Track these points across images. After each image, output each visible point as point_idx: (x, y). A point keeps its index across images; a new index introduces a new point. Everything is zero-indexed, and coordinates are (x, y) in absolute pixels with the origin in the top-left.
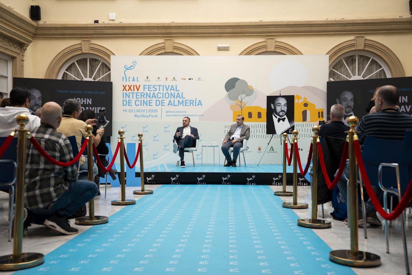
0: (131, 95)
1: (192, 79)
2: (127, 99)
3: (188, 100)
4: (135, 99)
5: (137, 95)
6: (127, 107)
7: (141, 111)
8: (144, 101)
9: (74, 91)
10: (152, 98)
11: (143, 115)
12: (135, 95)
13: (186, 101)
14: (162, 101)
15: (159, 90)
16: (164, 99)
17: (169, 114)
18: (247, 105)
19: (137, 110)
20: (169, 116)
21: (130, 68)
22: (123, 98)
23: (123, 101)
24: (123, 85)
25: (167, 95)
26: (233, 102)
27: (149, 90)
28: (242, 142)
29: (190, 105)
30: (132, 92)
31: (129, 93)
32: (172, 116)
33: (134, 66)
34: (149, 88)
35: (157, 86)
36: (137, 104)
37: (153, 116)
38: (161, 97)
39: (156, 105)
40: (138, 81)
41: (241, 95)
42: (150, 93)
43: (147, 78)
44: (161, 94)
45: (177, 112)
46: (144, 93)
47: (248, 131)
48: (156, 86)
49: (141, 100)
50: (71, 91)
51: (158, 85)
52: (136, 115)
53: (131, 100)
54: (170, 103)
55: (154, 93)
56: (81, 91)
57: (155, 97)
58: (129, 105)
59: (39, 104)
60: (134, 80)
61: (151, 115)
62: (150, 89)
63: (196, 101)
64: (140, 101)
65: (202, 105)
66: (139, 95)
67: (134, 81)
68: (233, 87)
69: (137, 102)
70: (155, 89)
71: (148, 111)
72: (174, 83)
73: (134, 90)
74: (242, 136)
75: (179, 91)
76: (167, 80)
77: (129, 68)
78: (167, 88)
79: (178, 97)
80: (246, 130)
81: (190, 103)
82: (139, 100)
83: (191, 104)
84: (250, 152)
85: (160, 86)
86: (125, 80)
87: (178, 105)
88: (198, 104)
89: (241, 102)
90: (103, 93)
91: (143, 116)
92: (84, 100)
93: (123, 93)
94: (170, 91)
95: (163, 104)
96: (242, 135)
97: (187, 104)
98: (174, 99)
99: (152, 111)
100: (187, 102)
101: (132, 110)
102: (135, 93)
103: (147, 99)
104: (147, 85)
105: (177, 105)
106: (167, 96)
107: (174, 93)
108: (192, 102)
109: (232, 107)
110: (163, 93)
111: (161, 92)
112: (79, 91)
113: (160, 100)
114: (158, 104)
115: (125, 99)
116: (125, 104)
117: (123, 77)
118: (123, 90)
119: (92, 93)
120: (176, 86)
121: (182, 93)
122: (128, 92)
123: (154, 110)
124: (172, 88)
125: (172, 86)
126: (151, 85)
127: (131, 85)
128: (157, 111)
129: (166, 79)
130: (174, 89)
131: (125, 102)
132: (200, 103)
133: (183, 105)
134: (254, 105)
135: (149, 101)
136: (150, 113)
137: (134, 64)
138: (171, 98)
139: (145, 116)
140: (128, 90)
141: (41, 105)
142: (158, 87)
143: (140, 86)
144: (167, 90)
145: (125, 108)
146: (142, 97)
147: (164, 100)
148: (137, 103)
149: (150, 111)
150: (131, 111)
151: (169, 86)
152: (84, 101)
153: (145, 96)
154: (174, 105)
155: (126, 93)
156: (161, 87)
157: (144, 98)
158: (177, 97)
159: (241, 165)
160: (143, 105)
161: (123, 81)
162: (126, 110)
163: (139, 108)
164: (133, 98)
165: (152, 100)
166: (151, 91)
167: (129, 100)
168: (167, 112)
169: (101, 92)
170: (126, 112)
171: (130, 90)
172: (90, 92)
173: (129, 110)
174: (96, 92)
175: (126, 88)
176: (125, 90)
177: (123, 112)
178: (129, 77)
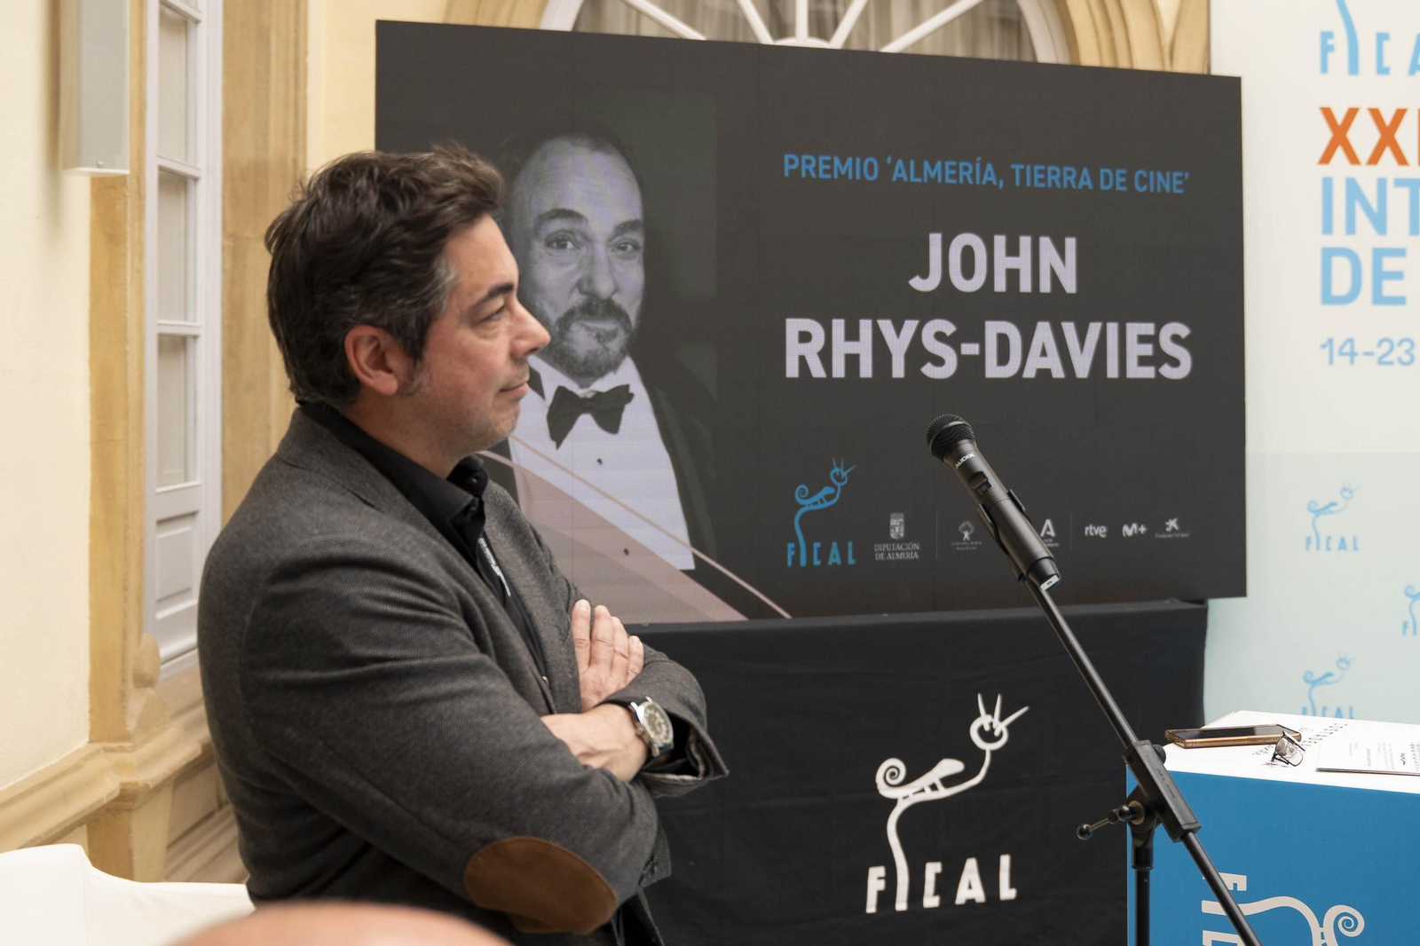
0: (1398, 200)
2: (1365, 240)
6: (1364, 321)
9: (926, 165)
22: (1328, 228)
23: (1328, 254)
24: (1327, 113)
30: (1404, 172)
31: (1382, 184)
50: (900, 163)
53: (1400, 252)
56: (989, 167)
58: (1379, 298)
59: (617, 299)
86: (1339, 58)
90: (1170, 182)
92: (1013, 250)
93: (1327, 184)
101: (1407, 345)
112: (974, 163)
115: (1339, 239)
116: (1341, 285)
117: (1326, 36)
118: (1326, 158)
119: (1077, 180)
122: (1367, 177)
131: (1341, 267)
140: (1374, 159)
141: (638, 303)
145: (1341, 323)
150: (1399, 352)
152: (1013, 263)
155: (1353, 189)
161: (1324, 69)
162: (1351, 341)
164: (1415, 229)
167: (1379, 254)
169: (1152, 173)
170: (1352, 362)
171: (1388, 154)
172: (1065, 173)
173: (1380, 344)
174: (1108, 171)
175: (1353, 135)
176: (1340, 153)
177: (1331, 362)
178: (1382, 38)
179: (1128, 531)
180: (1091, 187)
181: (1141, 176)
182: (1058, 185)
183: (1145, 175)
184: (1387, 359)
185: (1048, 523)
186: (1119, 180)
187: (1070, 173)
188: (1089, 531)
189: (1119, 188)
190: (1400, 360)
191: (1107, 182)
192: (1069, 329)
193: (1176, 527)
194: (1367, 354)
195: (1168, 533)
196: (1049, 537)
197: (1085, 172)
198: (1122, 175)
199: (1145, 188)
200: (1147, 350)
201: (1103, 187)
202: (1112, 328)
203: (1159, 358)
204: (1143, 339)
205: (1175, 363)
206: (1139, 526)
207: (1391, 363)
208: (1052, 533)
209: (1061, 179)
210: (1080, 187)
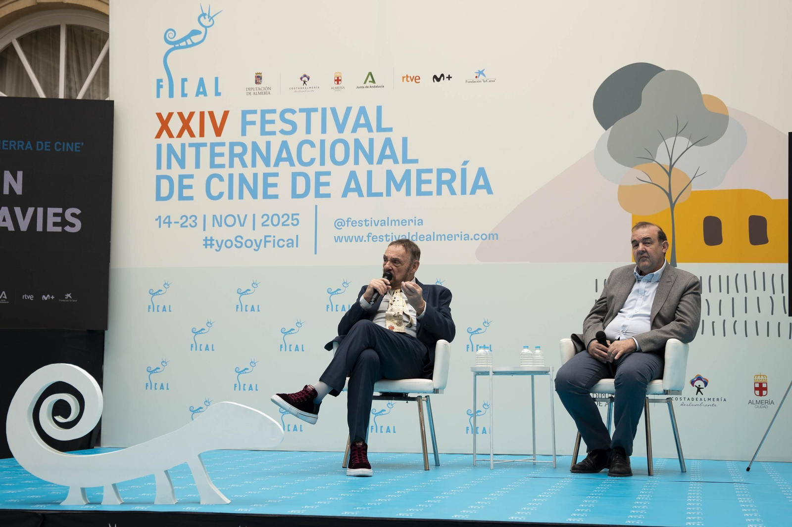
0: (190, 153)
1: (449, 77)
2: (175, 172)
3: (430, 171)
4: (206, 170)
5: (213, 155)
6: (174, 208)
7: (230, 221)
8: (242, 177)
10: (276, 164)
11: (239, 239)
12: (205, 152)
13: (419, 172)
14: (318, 174)
15: (308, 131)
16: (329, 166)
17: (347, 231)
18: (695, 187)
19: (214, 216)
20: (349, 239)
21: (189, 42)
22: (159, 167)
23: (159, 178)
24: (159, 115)
25: (340, 148)
26: (632, 175)
27: (263, 132)
28: (659, 352)
29: (439, 193)
30: (193, 140)
31: (183, 146)
32: (359, 239)
33: (203, 30)
34: (264, 122)
35: (298, 113)
36: (215, 193)
37: (281, 243)
38: (313, 161)
39: (295, 195)
40: (217, 94)
41: (670, 141)
42: (268, 144)
43: (258, 78)
44: (313, 145)
45: (383, 223)
46: (244, 146)
47: (689, 298)
48: (293, 112)
49: (231, 176)
51: (301, 110)
52: (212, 240)
53: (191, 177)
54: (352, 186)
55: (284, 145)
57: (289, 159)
58: (181, 198)
60: (201, 90)
61: (271, 239)
62: (269, 128)
63: (464, 171)
64: (226, 178)
65: (490, 192)
66: (222, 155)
67: (201, 93)
68: (633, 104)
69: (215, 181)
70: (288, 128)
71: (259, 221)
72: (370, 99)
73: (202, 134)
74: (658, 322)
75: (390, 130)
76: (342, 84)
77: (184, 39)
78: (341, 119)
79: (388, 157)
80: (683, 294)
81: (440, 183)
82: (224, 172)
83: (445, 188)
84: (716, 402)
85: (308, 111)
86: (165, 91)
87: (389, 194)
88: (476, 187)
89: (669, 174)
90: (74, 147)
91: (239, 242)
93: (159, 147)
94: (354, 130)
95: (323, 190)
96: (658, 320)
97: (425, 188)
98: (370, 167)
99: (275, 222)
100: (424, 176)
101: (193, 218)
102: (205, 145)
103: (255, 170)
104: (255, 112)
105: (380, 194)
106: (340, 156)
107: (371, 141)
108: (446, 177)
109: (626, 196)
110: (323, 142)
111: (316, 135)
113: (311, 171)
114: (301, 190)
115: (164, 171)
116: (165, 192)
117: (159, 81)
118: (158, 136)
119: (24, 147)
120: (379, 109)
121: (405, 140)
122: (176, 143)
123: (286, 217)
124: (362, 121)
125: (362, 111)
126: (274, 111)
127: (192, 114)
128: (295, 222)
129: (338, 80)
130: (368, 125)
131: (165, 183)
132: (481, 182)
133: (408, 193)
134: (729, 183)
135: (266, 176)
136: (270, 230)
137: (206, 22)
138: (356, 162)
139: (249, 244)
140: (180, 135)
142: (300, 119)
143: (226, 113)
144: (341, 128)
145: (165, 208)
146: (237, 160)
147: (328, 173)
148: (217, 187)
149: (269, 219)
150: (190, 221)
151: (349, 110)
153: (248, 158)
154: (370, 194)
155: (170, 147)
156: (316, 117)
157: (244, 165)
158: (382, 157)
159: (656, 465)
160: (241, 197)
161: (158, 96)
162: (169, 217)
163: (224, 207)
164: (197, 166)
165: (276, 175)
166: (273, 133)
167: (181, 177)
168: (339, 224)
169: (64, 143)
170: (169, 227)
171: (186, 132)
172: (18, 144)
173: (181, 219)
174: (41, 142)
175: (171, 125)
176: (165, 133)
177: (160, 227)
178: (184, 80)
179: (45, 298)
180: (31, 149)
181: (58, 145)
182: (15, 148)
183: (60, 144)
184: (184, 225)
185: (4, 292)
186: (46, 146)
187: (21, 144)
188: (24, 297)
189: (46, 149)
190: (190, 225)
191: (40, 147)
192: (18, 210)
193: (70, 297)
194: (175, 222)
195: (66, 299)
196: (4, 299)
197: (29, 143)
198: (48, 144)
199: (60, 149)
200: (58, 220)
201: (38, 149)
202: (40, 210)
203: (64, 223)
204: (55, 215)
205: (73, 225)
206: (51, 296)
207: (187, 226)
208: (6, 297)
209: (16, 146)
210: (26, 149)
